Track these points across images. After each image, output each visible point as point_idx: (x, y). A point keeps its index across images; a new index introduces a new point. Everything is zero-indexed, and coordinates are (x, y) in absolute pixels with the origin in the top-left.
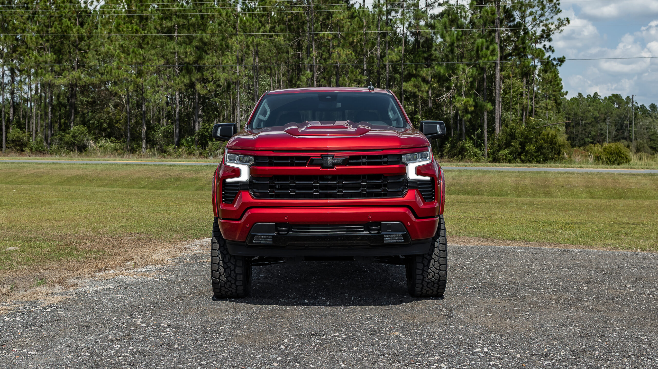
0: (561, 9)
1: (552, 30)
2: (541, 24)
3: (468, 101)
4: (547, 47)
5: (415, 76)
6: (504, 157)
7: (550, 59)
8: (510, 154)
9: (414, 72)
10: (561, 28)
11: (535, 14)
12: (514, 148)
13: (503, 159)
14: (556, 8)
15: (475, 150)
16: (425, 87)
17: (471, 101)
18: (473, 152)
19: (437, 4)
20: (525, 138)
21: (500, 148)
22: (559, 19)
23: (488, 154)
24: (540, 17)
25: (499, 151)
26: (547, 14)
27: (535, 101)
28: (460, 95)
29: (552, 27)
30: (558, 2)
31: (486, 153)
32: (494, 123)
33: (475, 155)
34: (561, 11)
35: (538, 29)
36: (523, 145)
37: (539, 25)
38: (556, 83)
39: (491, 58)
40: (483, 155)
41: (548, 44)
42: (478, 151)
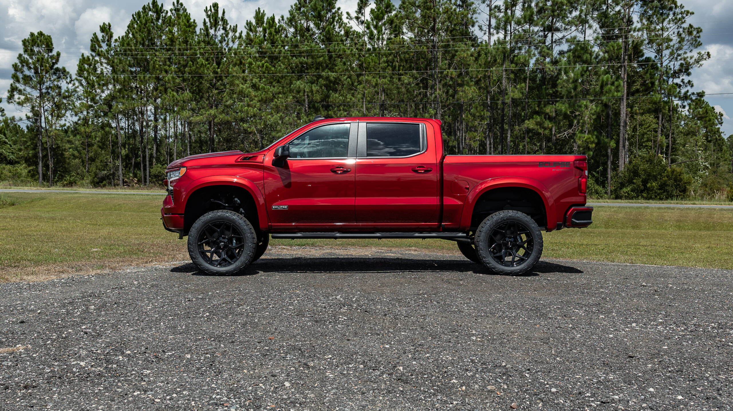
0: (701, 42)
1: (691, 65)
2: (679, 58)
3: (589, 138)
4: (686, 81)
5: (537, 113)
6: (626, 194)
7: (689, 94)
8: (632, 190)
9: (537, 109)
10: (700, 63)
11: (672, 48)
12: (635, 185)
13: (626, 196)
14: (696, 41)
15: (597, 187)
16: (548, 124)
17: (594, 138)
18: (595, 190)
19: (565, 40)
20: (649, 176)
21: (622, 185)
22: (699, 53)
23: (611, 191)
24: (677, 50)
25: (621, 189)
26: (685, 47)
27: (672, 138)
28: (582, 132)
29: (692, 61)
30: (698, 35)
31: (609, 191)
32: (618, 160)
33: (597, 192)
34: (701, 44)
35: (676, 63)
36: (645, 182)
37: (677, 59)
38: (707, 119)
39: (616, 94)
40: (606, 193)
41: (686, 79)
42: (600, 189)
